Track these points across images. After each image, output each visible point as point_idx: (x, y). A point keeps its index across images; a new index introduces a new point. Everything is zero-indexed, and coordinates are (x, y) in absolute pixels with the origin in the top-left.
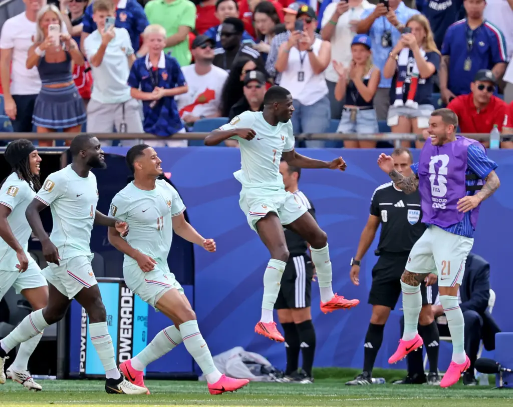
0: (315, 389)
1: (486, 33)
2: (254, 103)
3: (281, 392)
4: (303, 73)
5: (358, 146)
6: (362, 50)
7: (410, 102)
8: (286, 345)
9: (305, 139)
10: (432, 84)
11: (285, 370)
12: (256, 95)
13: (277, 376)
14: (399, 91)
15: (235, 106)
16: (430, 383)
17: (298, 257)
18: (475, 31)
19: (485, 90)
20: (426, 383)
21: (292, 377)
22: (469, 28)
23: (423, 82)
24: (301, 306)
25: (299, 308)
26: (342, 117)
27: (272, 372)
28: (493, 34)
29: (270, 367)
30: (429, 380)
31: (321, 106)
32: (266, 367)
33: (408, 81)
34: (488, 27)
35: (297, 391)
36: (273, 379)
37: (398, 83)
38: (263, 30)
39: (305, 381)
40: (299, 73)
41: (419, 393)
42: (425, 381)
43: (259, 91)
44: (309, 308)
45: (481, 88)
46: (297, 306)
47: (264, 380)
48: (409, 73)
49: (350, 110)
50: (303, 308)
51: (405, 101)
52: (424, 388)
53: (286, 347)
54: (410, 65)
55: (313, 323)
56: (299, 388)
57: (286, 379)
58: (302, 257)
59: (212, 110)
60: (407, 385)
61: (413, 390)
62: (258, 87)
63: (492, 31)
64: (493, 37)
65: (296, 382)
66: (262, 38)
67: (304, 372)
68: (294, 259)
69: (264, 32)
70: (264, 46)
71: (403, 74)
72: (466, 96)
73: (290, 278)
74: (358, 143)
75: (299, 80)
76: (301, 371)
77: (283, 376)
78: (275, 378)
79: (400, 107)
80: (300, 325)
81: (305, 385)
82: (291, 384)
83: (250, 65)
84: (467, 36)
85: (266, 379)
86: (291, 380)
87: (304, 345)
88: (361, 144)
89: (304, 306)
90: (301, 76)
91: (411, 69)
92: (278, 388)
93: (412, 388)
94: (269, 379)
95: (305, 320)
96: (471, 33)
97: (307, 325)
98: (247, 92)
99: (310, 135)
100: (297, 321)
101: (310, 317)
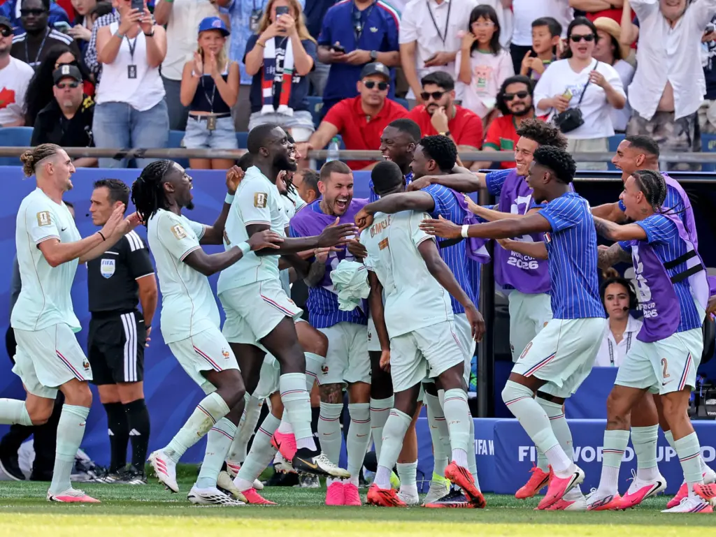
0: (150, 492)
1: (379, 14)
2: (68, 107)
3: (103, 496)
4: (135, 67)
5: (211, 167)
6: (217, 38)
7: (283, 108)
8: (110, 432)
9: (136, 156)
10: (308, 83)
11: (109, 465)
12: (70, 98)
13: (98, 475)
14: (268, 92)
15: (41, 111)
16: (305, 485)
17: (127, 315)
18: (363, 12)
19: (375, 88)
20: (298, 485)
21: (118, 475)
22: (356, 9)
23: (297, 80)
24: (131, 380)
25: (129, 382)
26: (187, 127)
27: (92, 469)
28: (389, 16)
29: (87, 463)
30: (303, 482)
31: (159, 112)
32: (83, 462)
33: (278, 79)
34: (381, 6)
35: (125, 494)
36: (92, 478)
37: (264, 82)
38: (81, 9)
39: (136, 482)
40: (129, 67)
41: (289, 498)
42: (297, 483)
43: (73, 90)
44: (141, 383)
45: (370, 85)
46: (126, 380)
47: (81, 480)
48: (279, 69)
49: (203, 118)
50: (134, 382)
51: (276, 107)
52: (295, 491)
53: (110, 436)
54: (280, 58)
55: (146, 403)
56: (127, 491)
57: (110, 478)
58: (132, 314)
59: (12, 117)
60: (272, 488)
61: (281, 494)
62: (72, 86)
63: (387, 11)
64: (389, 19)
65: (123, 482)
66: (80, 20)
67: (133, 469)
68: (123, 316)
69: (82, 13)
70: (82, 31)
71: (271, 70)
72: (353, 100)
73: (117, 341)
74: (210, 162)
75: (129, 77)
76: (130, 467)
77: (106, 475)
78: (95, 477)
79: (269, 114)
80: (128, 405)
81: (136, 486)
82: (117, 485)
83: (67, 57)
84: (354, 19)
85: (83, 478)
86: (117, 480)
87: (134, 432)
88: (215, 162)
89: (136, 380)
90: (132, 71)
91: (282, 63)
92: (98, 490)
93: (279, 491)
94: (87, 478)
95: (135, 398)
96: (358, 16)
97: (138, 405)
98: (58, 93)
99: (143, 150)
100: (125, 401)
101: (142, 396)
